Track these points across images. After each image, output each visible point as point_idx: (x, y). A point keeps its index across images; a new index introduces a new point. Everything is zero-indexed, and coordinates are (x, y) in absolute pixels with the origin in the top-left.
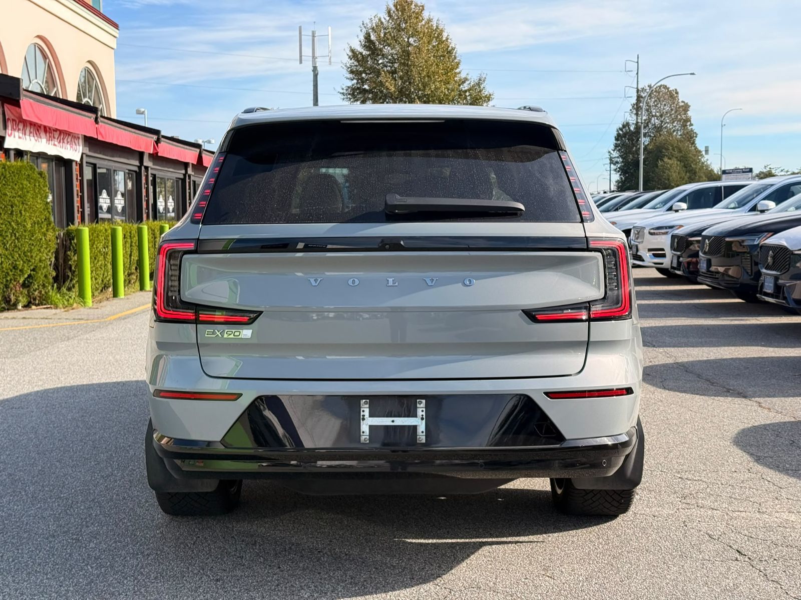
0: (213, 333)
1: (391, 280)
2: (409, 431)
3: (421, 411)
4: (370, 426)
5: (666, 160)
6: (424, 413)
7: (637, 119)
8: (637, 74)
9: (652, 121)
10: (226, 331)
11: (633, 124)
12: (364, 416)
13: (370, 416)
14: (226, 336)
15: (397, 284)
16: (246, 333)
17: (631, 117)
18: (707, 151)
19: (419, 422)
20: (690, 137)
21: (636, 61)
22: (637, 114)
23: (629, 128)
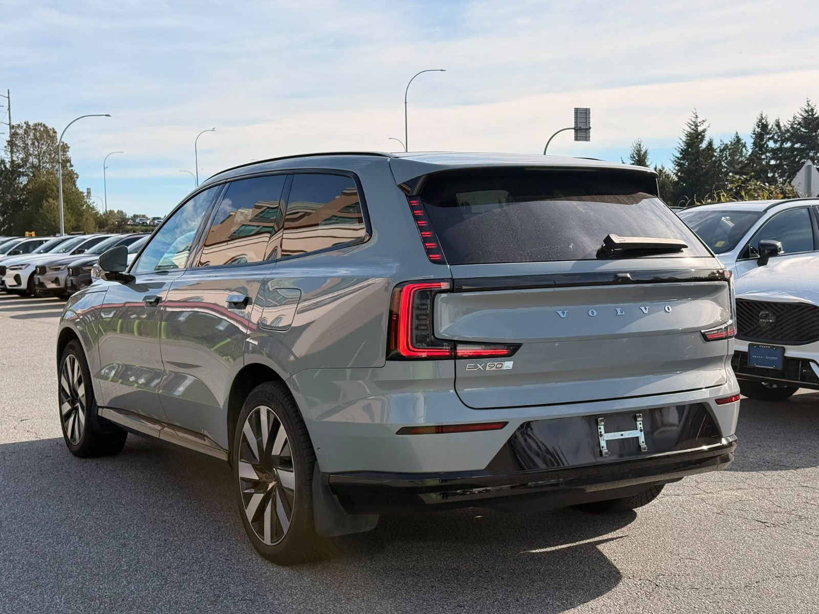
0: (476, 367)
1: (618, 310)
2: (633, 441)
3: (640, 425)
4: (607, 441)
5: (51, 200)
6: (641, 426)
7: (12, 157)
8: (9, 109)
9: (31, 160)
10: (488, 364)
11: (9, 161)
12: (601, 432)
13: (605, 433)
14: (488, 368)
15: (623, 313)
16: (508, 365)
17: (6, 154)
18: (89, 193)
19: (638, 433)
20: (71, 177)
21: (7, 96)
22: (12, 152)
23: (5, 166)
